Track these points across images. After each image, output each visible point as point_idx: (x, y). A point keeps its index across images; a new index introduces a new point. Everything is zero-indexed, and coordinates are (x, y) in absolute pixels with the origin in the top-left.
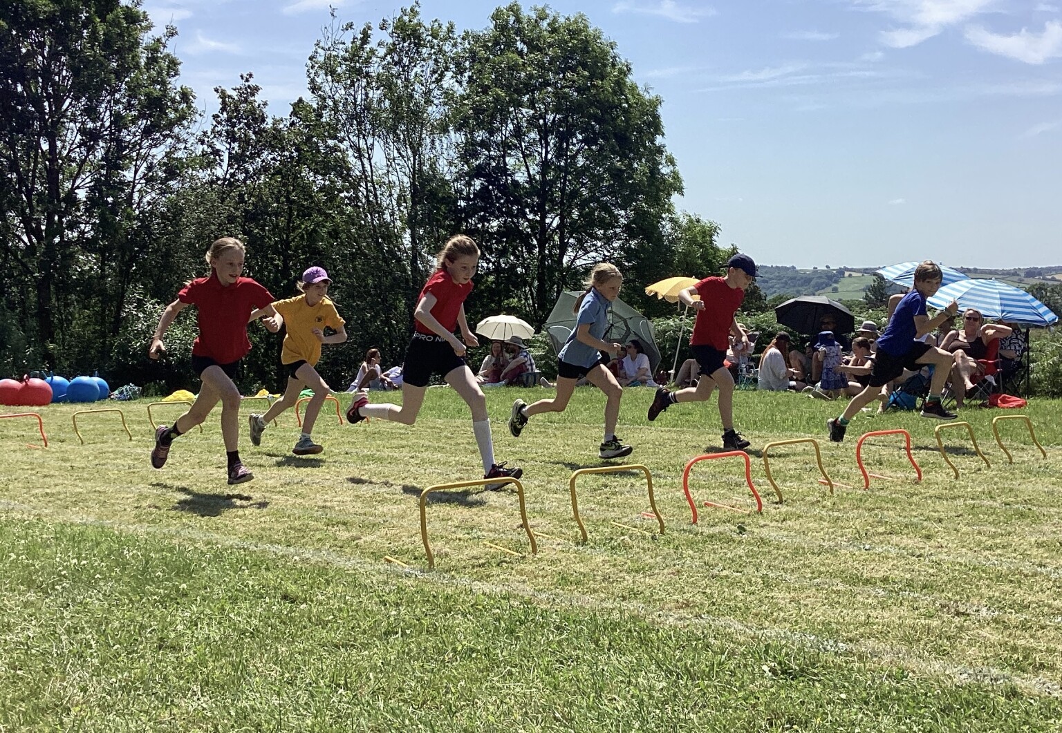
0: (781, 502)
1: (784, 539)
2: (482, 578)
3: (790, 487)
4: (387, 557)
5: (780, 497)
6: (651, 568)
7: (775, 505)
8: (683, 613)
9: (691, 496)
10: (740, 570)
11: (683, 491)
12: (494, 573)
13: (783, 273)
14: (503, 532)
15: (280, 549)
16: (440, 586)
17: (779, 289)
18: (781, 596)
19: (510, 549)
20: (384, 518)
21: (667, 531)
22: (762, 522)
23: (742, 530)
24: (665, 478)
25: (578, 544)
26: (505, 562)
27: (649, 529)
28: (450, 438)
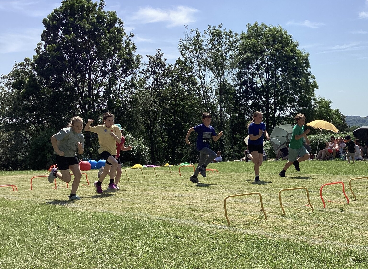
0: (356, 200)
1: (357, 213)
2: (247, 229)
3: (359, 194)
4: (213, 222)
5: (355, 197)
6: (309, 224)
7: (354, 201)
8: (320, 240)
9: (323, 198)
10: (341, 224)
11: (320, 197)
12: (252, 227)
13: (355, 118)
14: (255, 212)
15: (174, 220)
16: (232, 232)
17: (354, 124)
18: (356, 233)
19: (257, 218)
20: (211, 208)
21: (314, 211)
22: (349, 207)
23: (342, 210)
24: (314, 192)
25: (282, 216)
26: (256, 223)
27: (308, 210)
28: (235, 179)
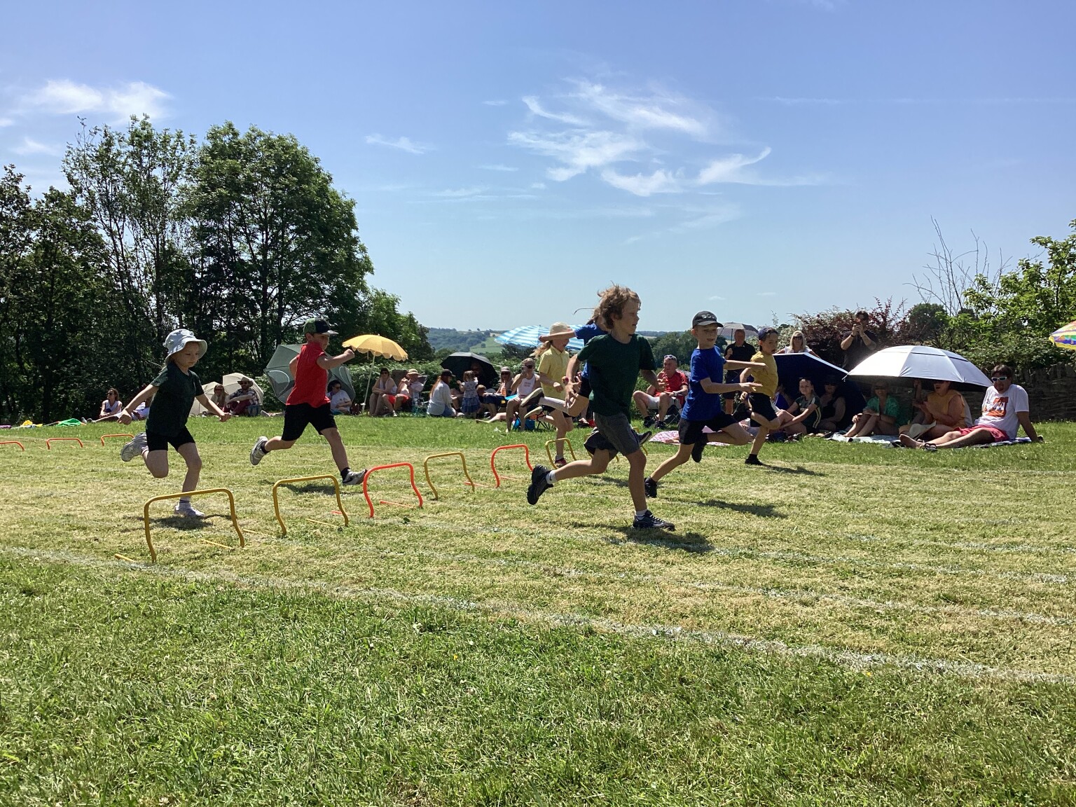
0: (436, 499)
1: (437, 526)
2: (196, 568)
3: (444, 487)
4: (117, 555)
5: (436, 495)
6: (335, 553)
7: (432, 502)
8: (356, 587)
9: (371, 496)
10: (403, 551)
11: (364, 493)
12: (207, 563)
14: (218, 531)
16: (159, 576)
18: (431, 569)
19: (222, 544)
21: (350, 524)
22: (422, 514)
23: (407, 521)
25: (278, 537)
26: (218, 554)
27: (336, 523)
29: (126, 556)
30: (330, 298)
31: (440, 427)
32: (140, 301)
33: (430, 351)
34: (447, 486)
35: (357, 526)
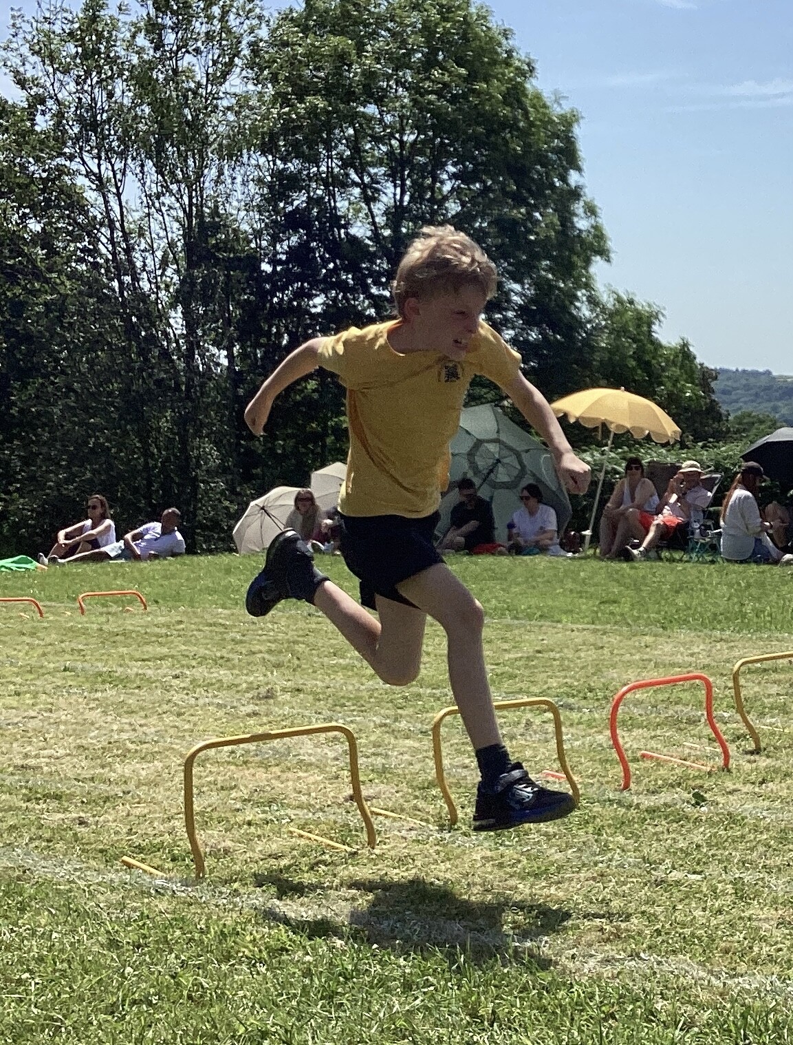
0: (757, 751)
1: (765, 813)
3: (771, 725)
4: (125, 858)
5: (757, 741)
6: (559, 869)
7: (749, 757)
8: (610, 950)
9: (621, 741)
10: (698, 869)
11: (608, 733)
14: (321, 810)
16: (213, 911)
19: (331, 839)
20: (124, 787)
22: (730, 785)
23: (699, 800)
24: (579, 710)
25: (442, 828)
29: (143, 861)
30: (523, 311)
31: (749, 586)
32: (153, 316)
33: (718, 417)
34: (777, 720)
35: (597, 808)
